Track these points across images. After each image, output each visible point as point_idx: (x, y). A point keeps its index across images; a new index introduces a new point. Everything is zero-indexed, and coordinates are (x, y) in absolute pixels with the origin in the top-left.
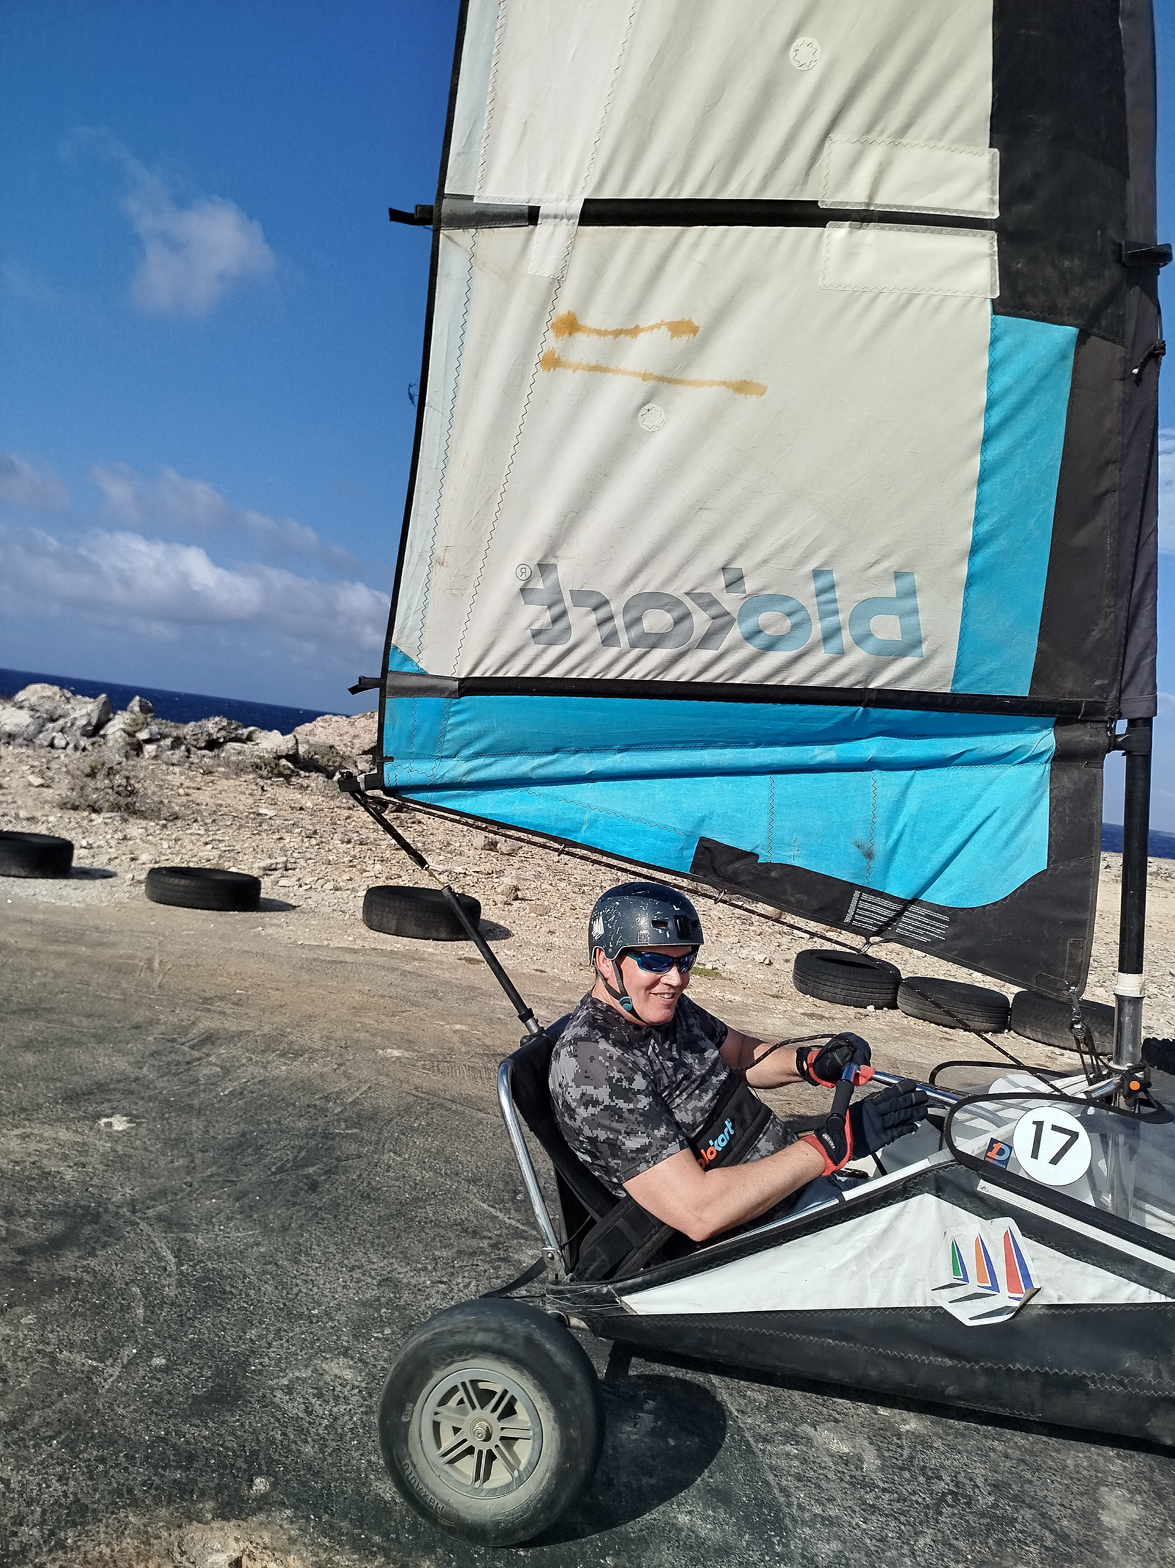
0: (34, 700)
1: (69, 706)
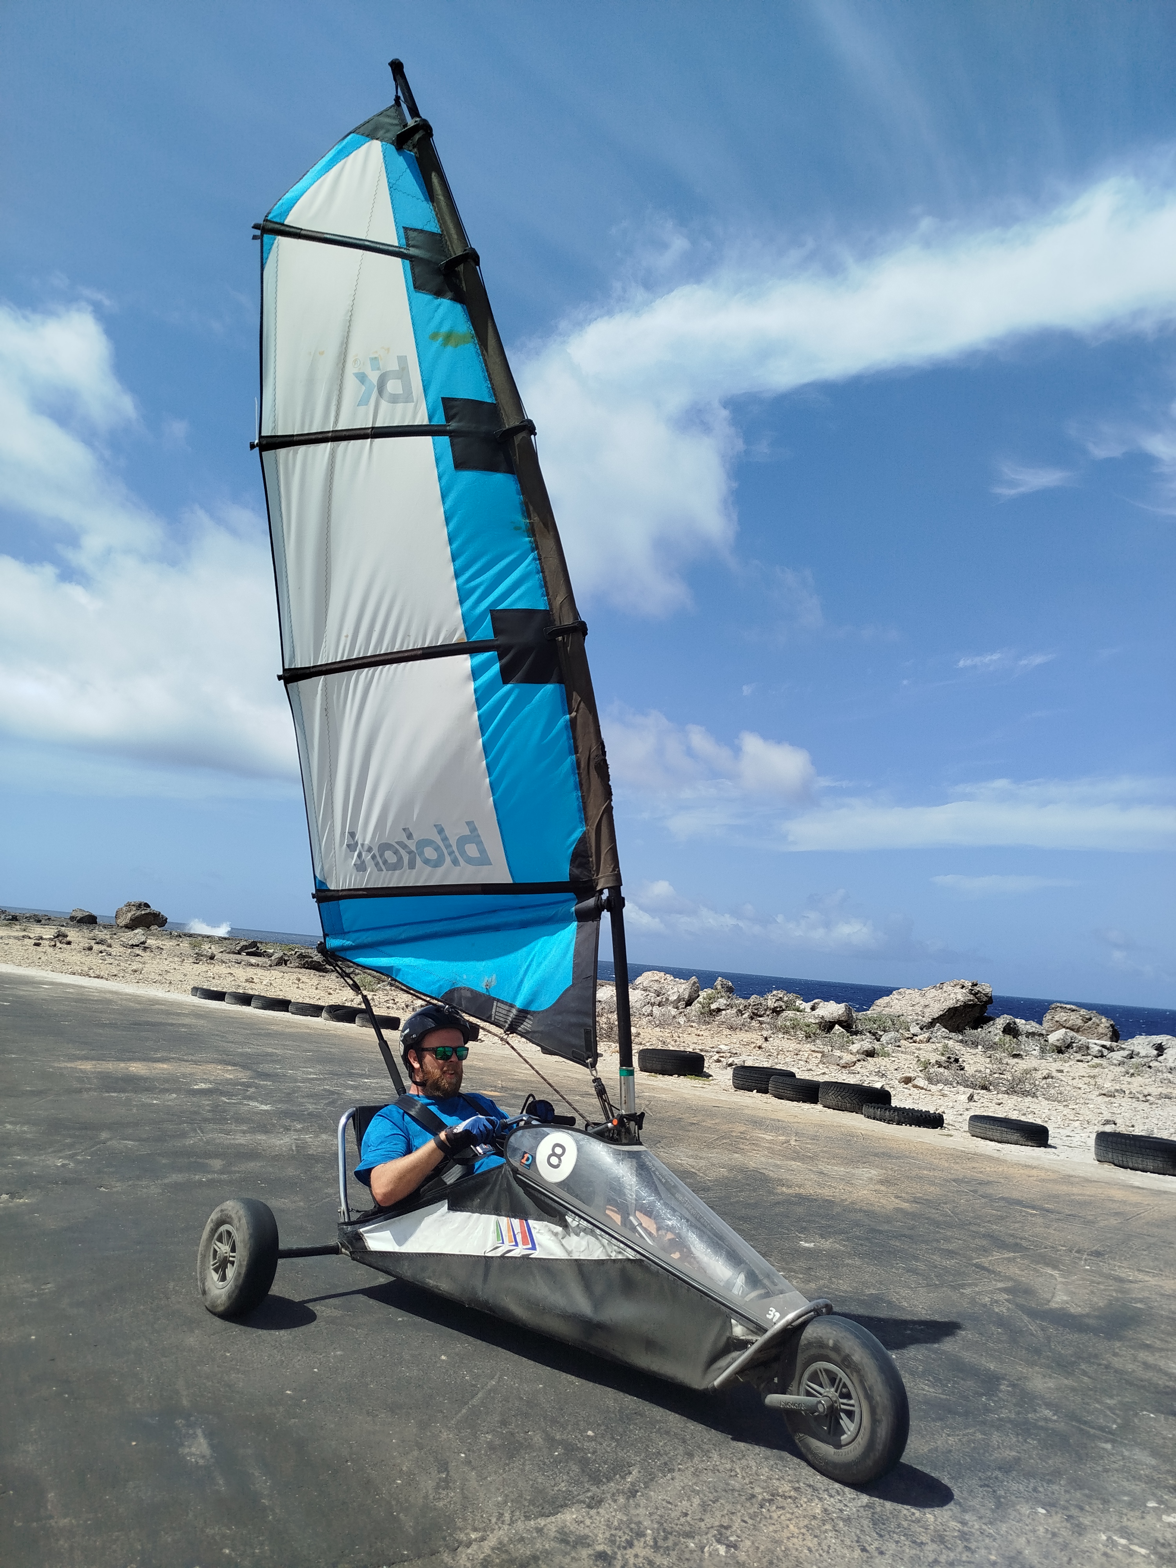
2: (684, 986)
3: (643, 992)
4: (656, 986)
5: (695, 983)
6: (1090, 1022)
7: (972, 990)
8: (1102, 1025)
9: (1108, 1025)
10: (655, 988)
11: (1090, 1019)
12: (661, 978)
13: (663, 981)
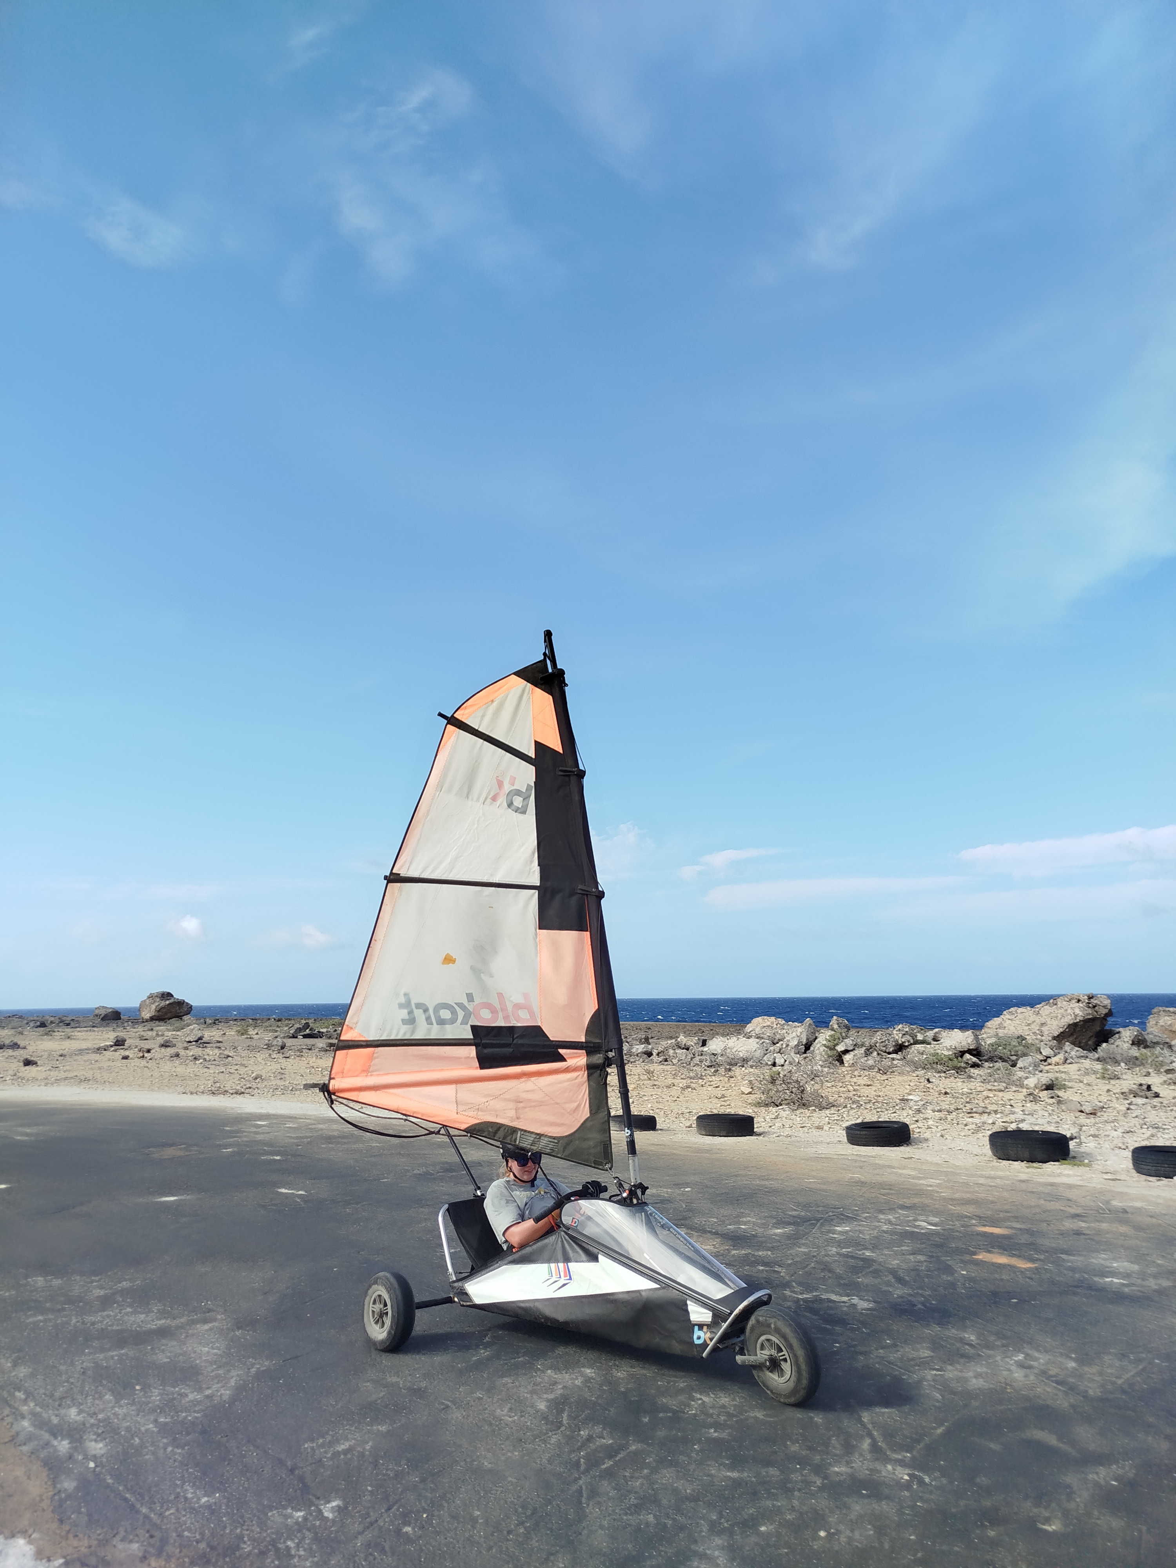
0: (758, 1030)
1: (784, 1031)
2: (799, 1030)
3: (758, 1040)
4: (769, 1033)
5: (810, 1025)
7: (1089, 1003)
12: (772, 1023)
13: (775, 1026)
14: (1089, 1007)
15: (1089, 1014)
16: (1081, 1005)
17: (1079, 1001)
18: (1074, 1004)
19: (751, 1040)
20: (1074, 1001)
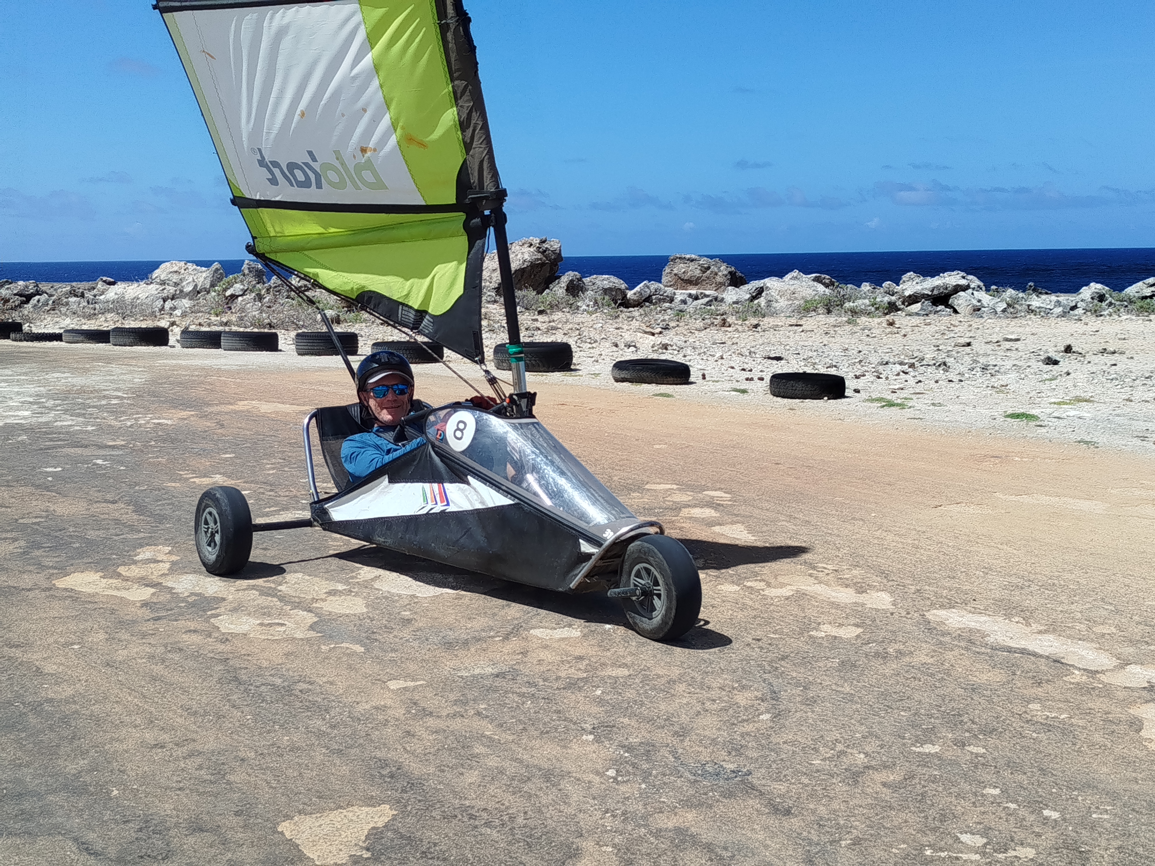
2: (204, 275)
3: (158, 286)
4: (175, 278)
5: (217, 270)
6: (709, 272)
7: (540, 248)
8: (720, 274)
9: (725, 272)
10: (174, 280)
11: (709, 268)
12: (180, 268)
13: (182, 271)
14: (539, 252)
15: (538, 259)
16: (532, 249)
17: (531, 245)
18: (526, 249)
19: (152, 286)
20: (526, 246)
